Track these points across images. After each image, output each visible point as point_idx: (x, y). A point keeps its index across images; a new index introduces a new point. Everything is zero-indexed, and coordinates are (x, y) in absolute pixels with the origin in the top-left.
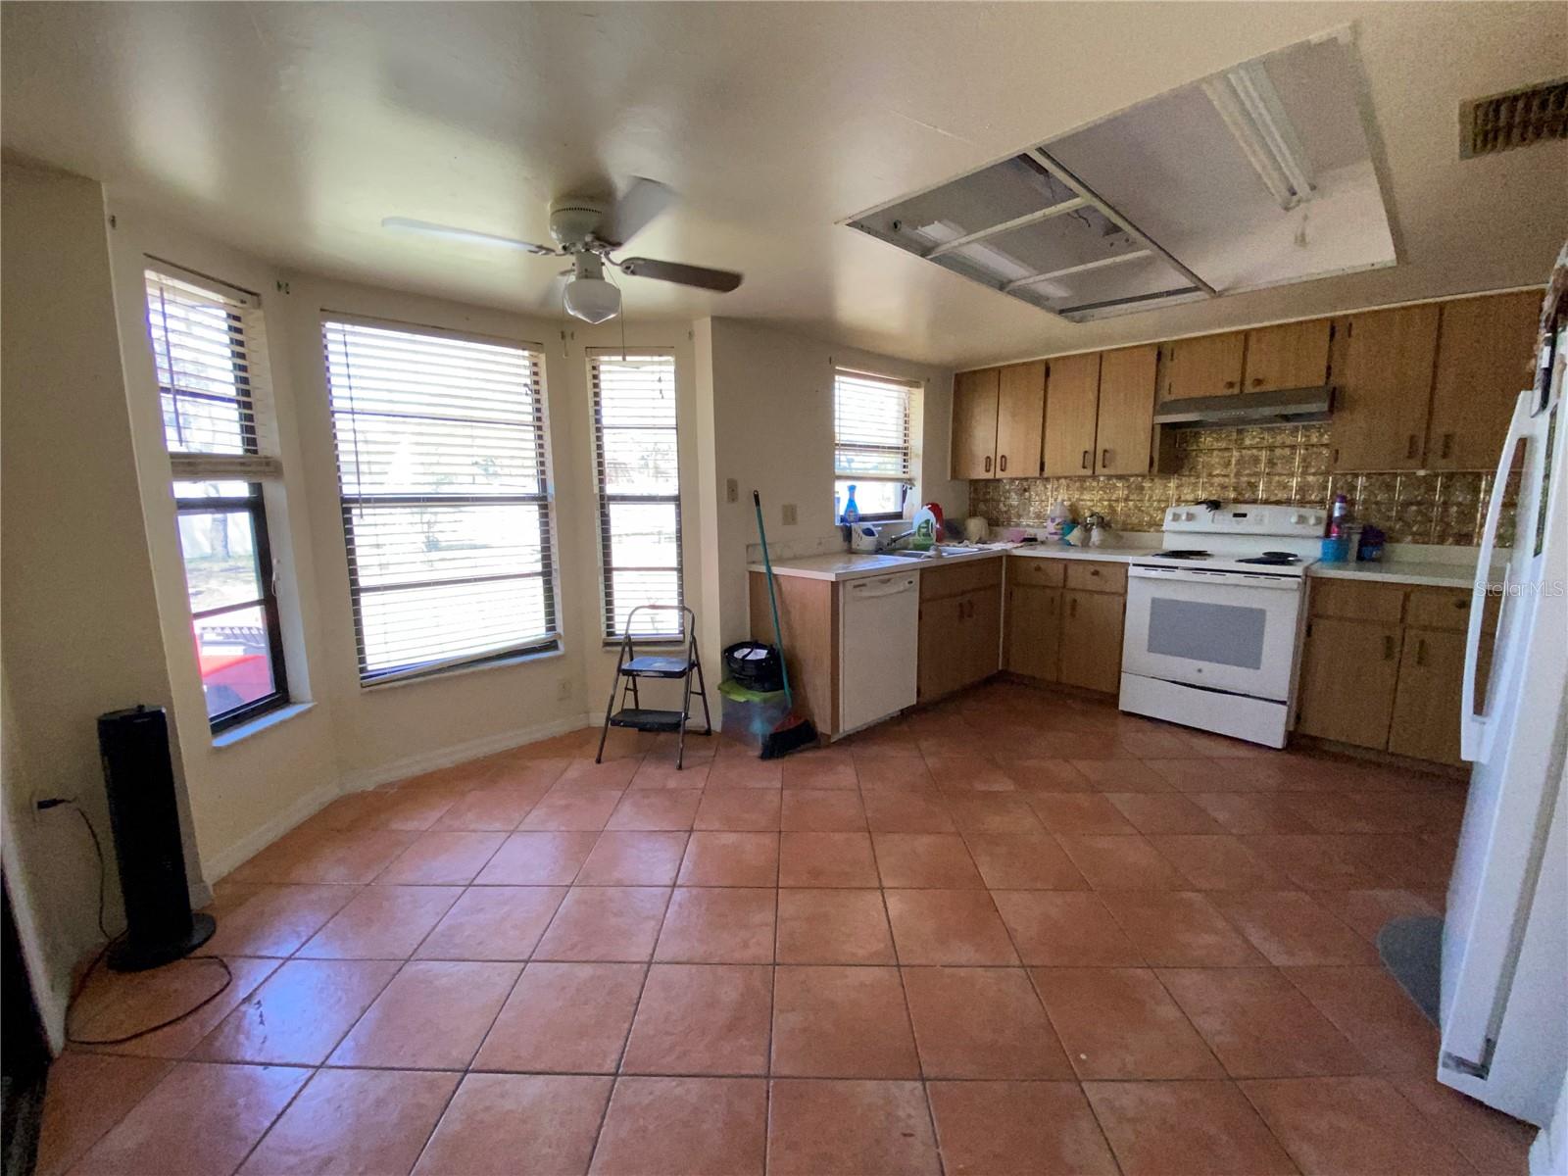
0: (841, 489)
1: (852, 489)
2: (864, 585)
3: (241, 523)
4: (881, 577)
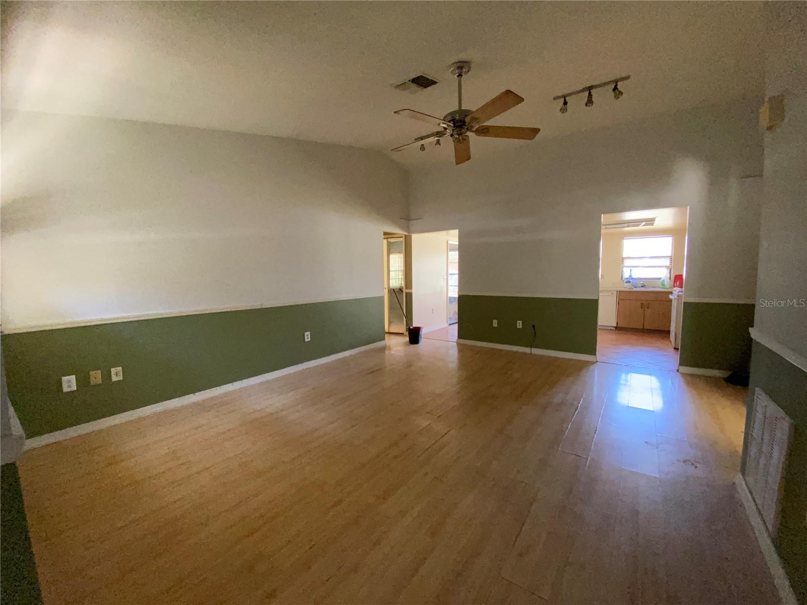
0: (626, 270)
1: (631, 270)
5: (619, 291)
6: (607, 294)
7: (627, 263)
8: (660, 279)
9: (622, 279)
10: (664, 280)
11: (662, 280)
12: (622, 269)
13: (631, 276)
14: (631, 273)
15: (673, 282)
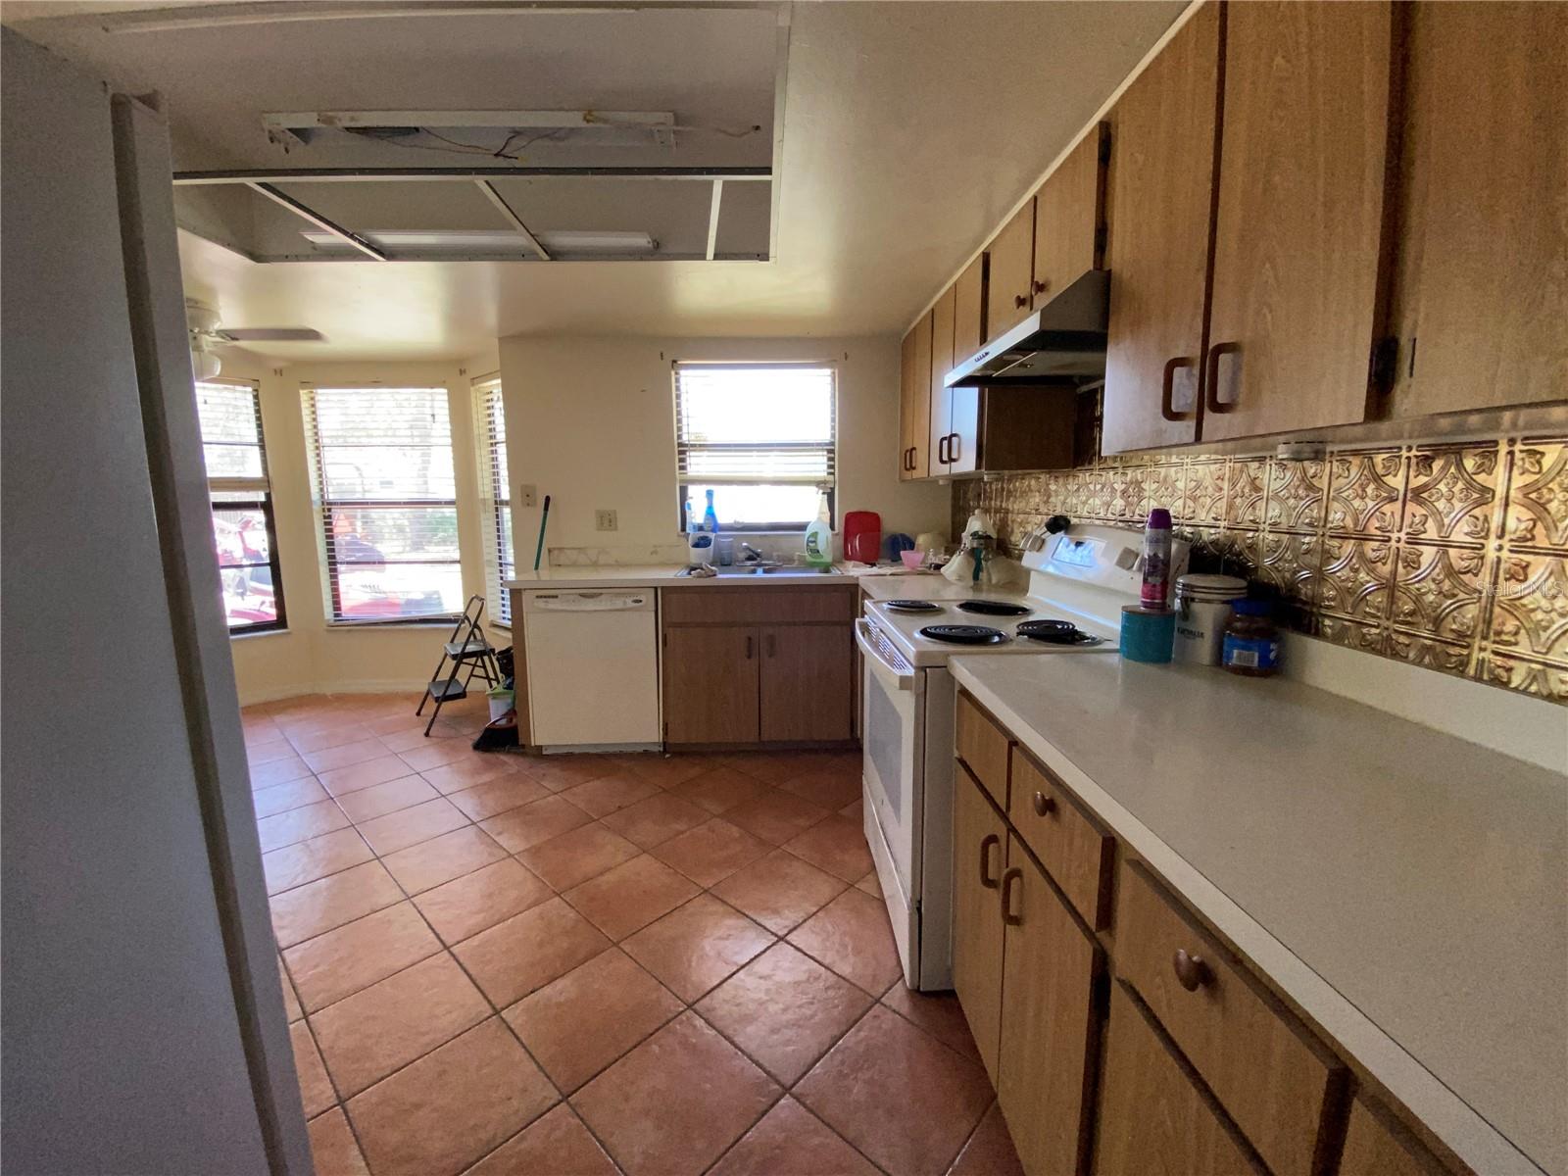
0: (696, 495)
1: (710, 494)
2: (557, 597)
3: (259, 516)
4: (581, 591)
5: (662, 588)
6: (619, 603)
7: (698, 464)
8: (802, 527)
9: (683, 529)
10: (815, 534)
11: (808, 532)
12: (684, 491)
13: (710, 514)
14: (710, 507)
15: (842, 538)
